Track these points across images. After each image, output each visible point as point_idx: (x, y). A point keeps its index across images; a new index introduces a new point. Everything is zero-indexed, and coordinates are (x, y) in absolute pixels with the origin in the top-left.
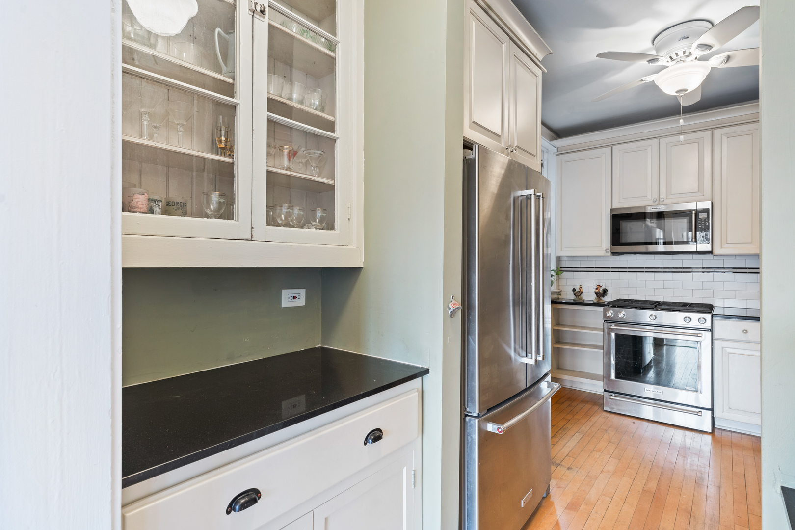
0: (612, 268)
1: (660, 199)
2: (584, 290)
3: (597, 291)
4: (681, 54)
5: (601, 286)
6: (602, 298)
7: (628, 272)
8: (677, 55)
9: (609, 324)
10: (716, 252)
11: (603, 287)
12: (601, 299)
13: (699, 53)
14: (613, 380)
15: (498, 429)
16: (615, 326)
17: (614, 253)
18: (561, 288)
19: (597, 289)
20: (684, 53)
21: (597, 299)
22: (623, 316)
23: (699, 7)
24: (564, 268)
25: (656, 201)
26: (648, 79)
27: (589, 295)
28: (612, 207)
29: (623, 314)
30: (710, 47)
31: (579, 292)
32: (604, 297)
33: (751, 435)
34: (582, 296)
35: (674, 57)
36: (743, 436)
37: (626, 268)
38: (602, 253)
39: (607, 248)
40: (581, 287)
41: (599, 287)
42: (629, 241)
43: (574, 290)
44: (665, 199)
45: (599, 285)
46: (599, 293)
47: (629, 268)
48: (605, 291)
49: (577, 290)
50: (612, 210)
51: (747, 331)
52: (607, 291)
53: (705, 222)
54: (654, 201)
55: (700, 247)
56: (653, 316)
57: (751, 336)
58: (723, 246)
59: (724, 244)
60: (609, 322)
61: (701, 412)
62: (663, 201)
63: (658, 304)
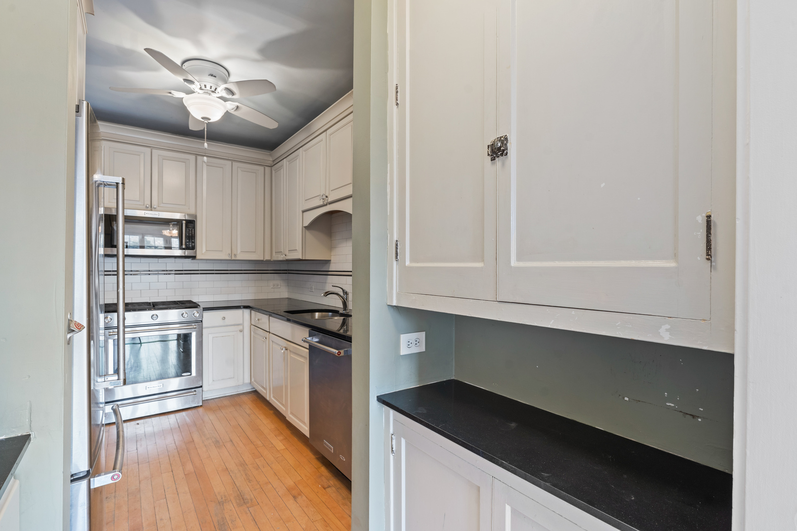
1: (153, 206)
4: (208, 87)
7: (113, 275)
8: (205, 86)
10: (198, 257)
13: (224, 94)
15: (112, 478)
16: (114, 332)
20: (211, 87)
23: (227, 57)
25: (148, 207)
26: (178, 95)
30: (233, 93)
33: (225, 396)
35: (203, 87)
36: (221, 399)
44: (157, 206)
51: (224, 318)
53: (192, 231)
54: (146, 207)
55: (187, 253)
56: (155, 316)
57: (227, 322)
58: (203, 252)
59: (204, 250)
60: (107, 329)
61: (195, 391)
62: (156, 208)
63: (152, 304)
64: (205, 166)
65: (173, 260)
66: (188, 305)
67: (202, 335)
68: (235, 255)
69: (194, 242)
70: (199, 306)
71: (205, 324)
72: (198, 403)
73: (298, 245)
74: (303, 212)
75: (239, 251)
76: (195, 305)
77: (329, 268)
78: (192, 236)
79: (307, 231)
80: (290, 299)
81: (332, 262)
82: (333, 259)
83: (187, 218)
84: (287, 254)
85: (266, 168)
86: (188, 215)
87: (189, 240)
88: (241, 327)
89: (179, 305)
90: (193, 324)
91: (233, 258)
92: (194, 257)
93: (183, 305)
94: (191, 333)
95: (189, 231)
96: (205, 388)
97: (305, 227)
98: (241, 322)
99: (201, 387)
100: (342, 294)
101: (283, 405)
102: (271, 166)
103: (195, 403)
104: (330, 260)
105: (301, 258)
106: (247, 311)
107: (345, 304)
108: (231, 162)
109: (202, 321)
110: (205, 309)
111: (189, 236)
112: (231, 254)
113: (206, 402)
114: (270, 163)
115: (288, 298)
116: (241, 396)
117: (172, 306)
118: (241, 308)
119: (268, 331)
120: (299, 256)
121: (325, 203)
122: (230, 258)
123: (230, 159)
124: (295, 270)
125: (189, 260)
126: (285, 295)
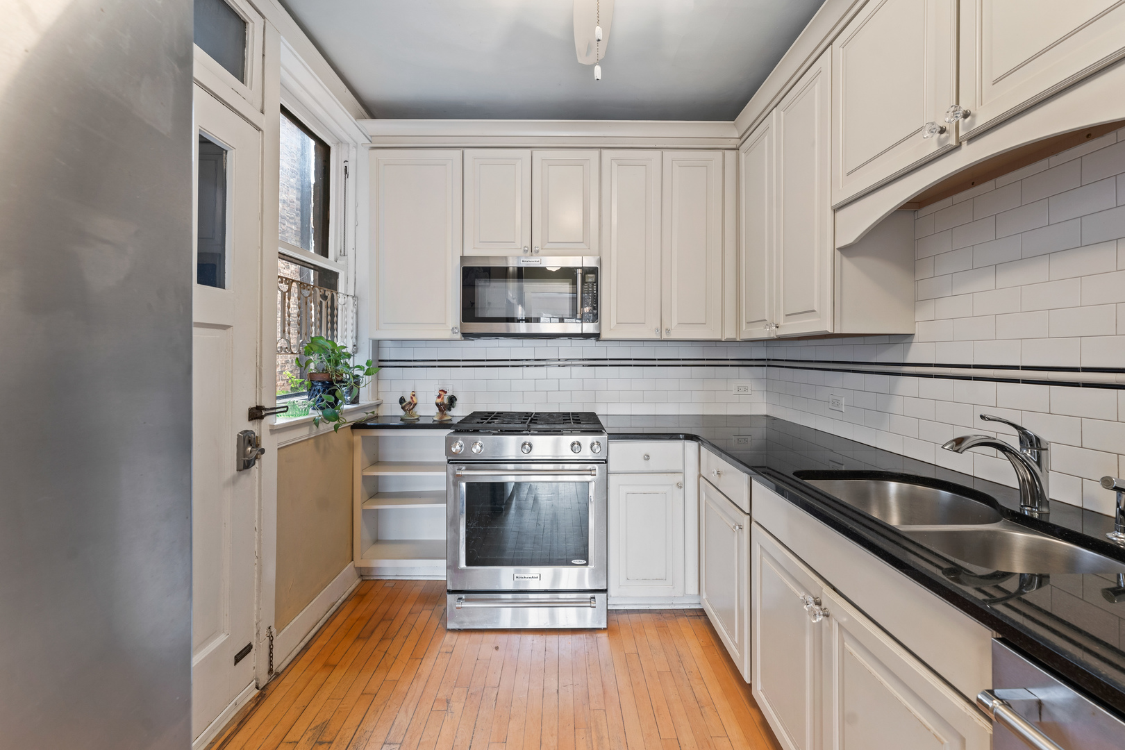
1: (534, 249)
2: (420, 399)
3: (439, 401)
5: (446, 392)
6: (448, 412)
9: (456, 467)
10: (603, 336)
11: (449, 394)
12: (445, 414)
14: (462, 570)
16: (467, 469)
17: (466, 336)
18: (381, 396)
19: (439, 397)
21: (440, 415)
22: (479, 448)
24: (387, 361)
25: (527, 251)
27: (427, 409)
28: (463, 254)
29: (480, 445)
31: (410, 403)
32: (450, 410)
34: (416, 408)
37: (484, 360)
38: (447, 335)
39: (454, 326)
40: (414, 395)
41: (442, 393)
42: (488, 315)
43: (402, 400)
44: (540, 248)
45: (442, 391)
46: (443, 404)
47: (488, 360)
48: (452, 400)
49: (408, 399)
50: (463, 258)
51: (648, 456)
52: (456, 400)
53: (593, 288)
54: (525, 251)
55: (587, 327)
56: (527, 445)
57: (653, 465)
58: (612, 326)
59: (614, 323)
60: (456, 463)
61: (594, 598)
62: (538, 251)
63: (532, 419)
64: (615, 165)
66: (587, 425)
67: (607, 488)
68: (668, 331)
69: (597, 308)
70: (605, 429)
71: (612, 466)
72: (600, 623)
73: (821, 296)
74: (837, 209)
75: (675, 323)
76: (598, 425)
77: (904, 356)
78: (593, 296)
79: (845, 260)
80: (775, 419)
81: (916, 339)
82: (920, 331)
83: (583, 264)
84: (781, 323)
85: (725, 151)
86: (587, 258)
87: (588, 303)
88: (679, 478)
90: (592, 466)
91: (665, 337)
92: (596, 336)
94: (588, 484)
95: (589, 288)
96: (611, 592)
98: (680, 468)
99: (605, 591)
102: (737, 149)
103: (593, 622)
104: (912, 335)
105: (830, 330)
106: (692, 446)
107: (1032, 482)
108: (660, 152)
109: (606, 462)
110: (615, 436)
111: (588, 297)
112: (660, 329)
113: (614, 617)
114: (733, 143)
115: (767, 416)
116: (681, 620)
117: (558, 427)
118: (680, 439)
119: (748, 511)
120: (825, 325)
121: (953, 142)
122: (658, 337)
123: (657, 146)
124: (786, 360)
125: (592, 342)
126: (761, 408)
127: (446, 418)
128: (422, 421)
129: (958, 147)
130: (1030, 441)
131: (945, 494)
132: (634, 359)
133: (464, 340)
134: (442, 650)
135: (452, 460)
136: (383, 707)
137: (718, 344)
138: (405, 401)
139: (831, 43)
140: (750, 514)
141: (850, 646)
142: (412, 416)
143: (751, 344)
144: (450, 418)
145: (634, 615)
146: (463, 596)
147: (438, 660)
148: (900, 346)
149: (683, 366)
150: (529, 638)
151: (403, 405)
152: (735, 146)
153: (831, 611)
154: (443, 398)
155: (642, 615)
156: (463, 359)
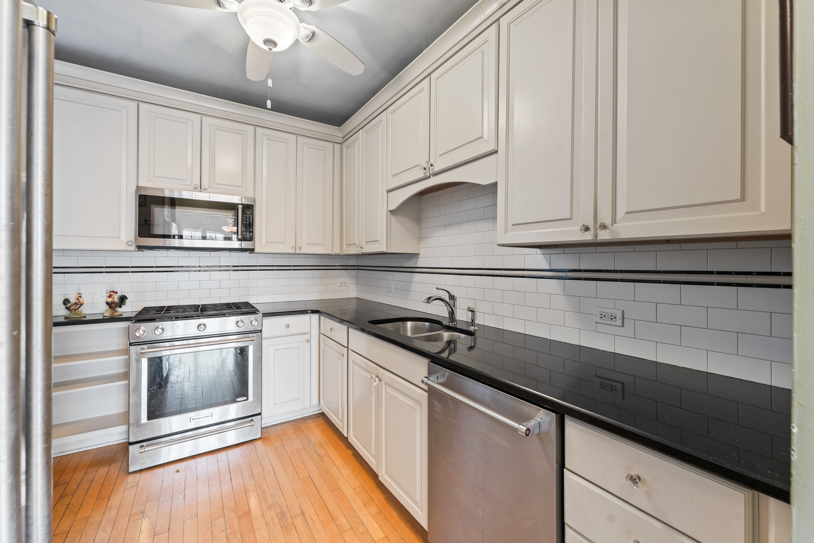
0: (132, 267)
1: (202, 187)
3: (110, 300)
5: (116, 293)
6: (118, 309)
7: (156, 272)
9: (139, 347)
10: (257, 250)
11: (119, 294)
12: (116, 311)
14: (144, 425)
16: (148, 348)
17: (140, 248)
19: (110, 296)
21: (110, 312)
22: (161, 331)
25: (197, 188)
27: (95, 305)
28: (138, 184)
29: (162, 329)
31: (76, 303)
32: (120, 307)
38: (122, 247)
39: (129, 239)
40: (81, 297)
41: (112, 294)
43: (66, 301)
44: (208, 187)
45: (113, 292)
46: (113, 303)
48: (123, 299)
49: (73, 300)
50: (138, 188)
51: (288, 325)
52: (127, 298)
53: (249, 218)
54: (195, 187)
55: (245, 245)
56: (202, 326)
57: (291, 330)
58: (263, 244)
59: (264, 242)
60: (138, 345)
61: (253, 420)
62: (206, 189)
63: (201, 309)
64: (265, 139)
65: (227, 253)
66: (245, 310)
67: (262, 348)
68: (300, 248)
69: (252, 232)
70: (259, 311)
71: (265, 334)
72: (256, 435)
73: (381, 235)
74: (389, 191)
75: (304, 243)
76: (253, 309)
77: (416, 263)
78: (250, 224)
79: (392, 217)
80: (361, 299)
81: (420, 256)
82: (422, 253)
83: (244, 202)
84: (364, 246)
85: (335, 144)
86: (246, 198)
87: (246, 229)
88: (307, 337)
89: (233, 311)
90: (251, 335)
91: (298, 252)
92: (252, 250)
93: (238, 310)
94: (248, 347)
95: (247, 218)
96: (264, 414)
97: (391, 212)
98: (308, 330)
99: (260, 414)
100: (447, 299)
101: (371, 454)
102: (341, 144)
103: (252, 436)
104: (419, 254)
105: (386, 251)
106: (315, 317)
107: (452, 313)
108: (296, 136)
109: (261, 330)
110: (266, 315)
111: (246, 224)
112: (295, 247)
113: (266, 430)
114: (339, 140)
115: (357, 298)
116: (308, 422)
117: (225, 311)
118: (308, 313)
119: (346, 346)
120: (383, 249)
121: (428, 175)
122: (293, 252)
123: (294, 132)
124: (367, 266)
125: (246, 254)
126: (354, 294)
127: (117, 314)
128: (88, 318)
129: (429, 177)
130: (452, 297)
131: (427, 324)
132: (276, 266)
133: (138, 251)
134: (128, 486)
135: (134, 343)
136: (79, 536)
137: (329, 256)
138: (69, 302)
139: (386, 109)
140: (348, 347)
141: (390, 390)
142: (78, 315)
143: (348, 257)
144: (121, 313)
145: (278, 427)
146: (145, 444)
147: (125, 493)
148: (414, 259)
149: (308, 270)
150: (204, 459)
151: (68, 305)
152: (340, 142)
153: (382, 378)
154: (114, 298)
155: (283, 425)
156: (132, 266)
